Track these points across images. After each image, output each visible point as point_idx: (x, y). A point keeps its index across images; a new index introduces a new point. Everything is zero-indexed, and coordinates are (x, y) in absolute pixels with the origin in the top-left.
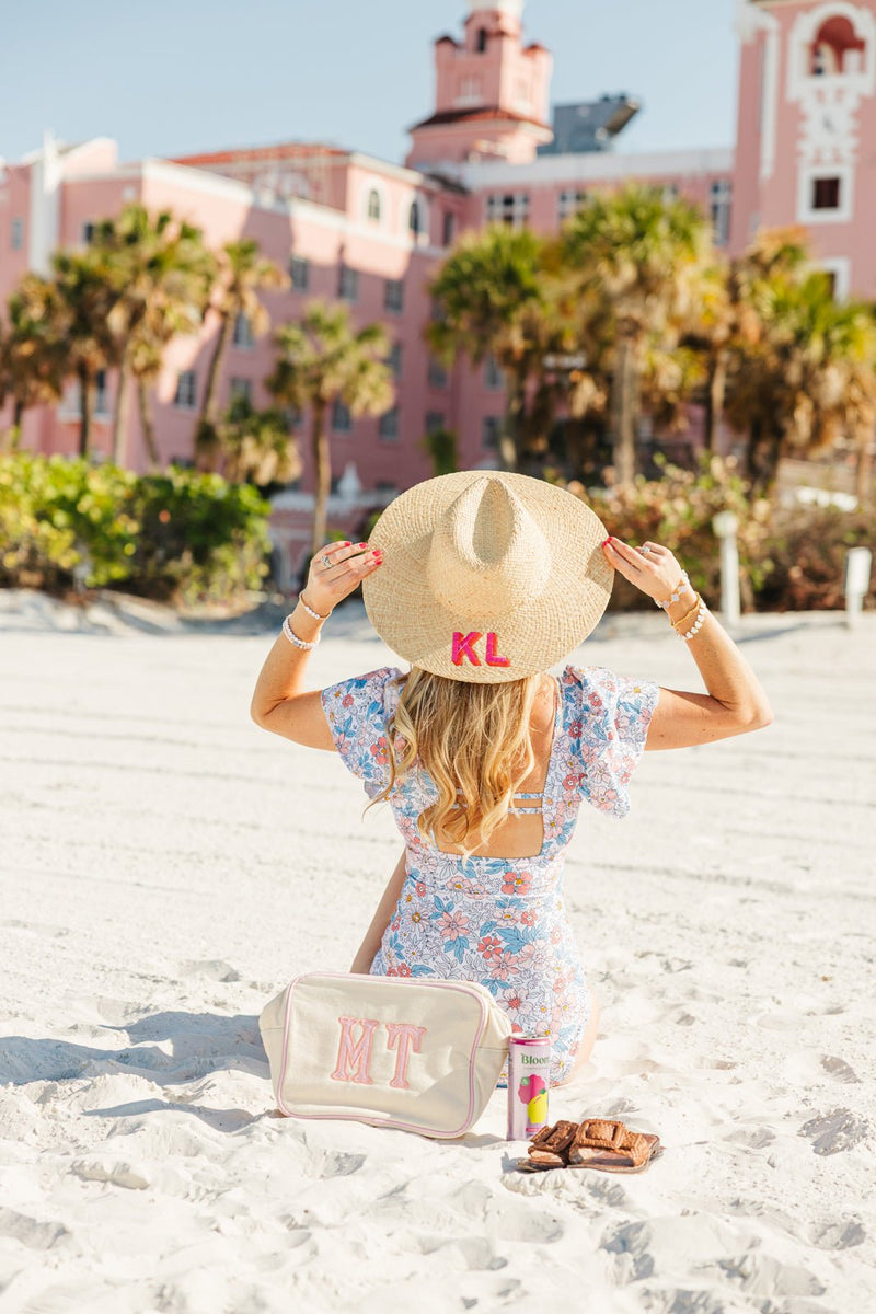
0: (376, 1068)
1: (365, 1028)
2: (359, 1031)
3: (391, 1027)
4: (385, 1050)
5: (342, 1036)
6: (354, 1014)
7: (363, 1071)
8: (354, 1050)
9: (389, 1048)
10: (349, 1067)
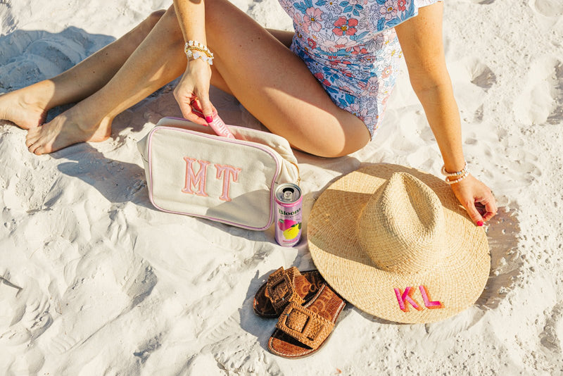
0: (210, 188)
1: (201, 165)
2: (197, 167)
3: (217, 166)
4: (215, 179)
5: (187, 168)
6: (193, 156)
7: (202, 189)
8: (195, 177)
9: (217, 177)
10: (193, 187)
